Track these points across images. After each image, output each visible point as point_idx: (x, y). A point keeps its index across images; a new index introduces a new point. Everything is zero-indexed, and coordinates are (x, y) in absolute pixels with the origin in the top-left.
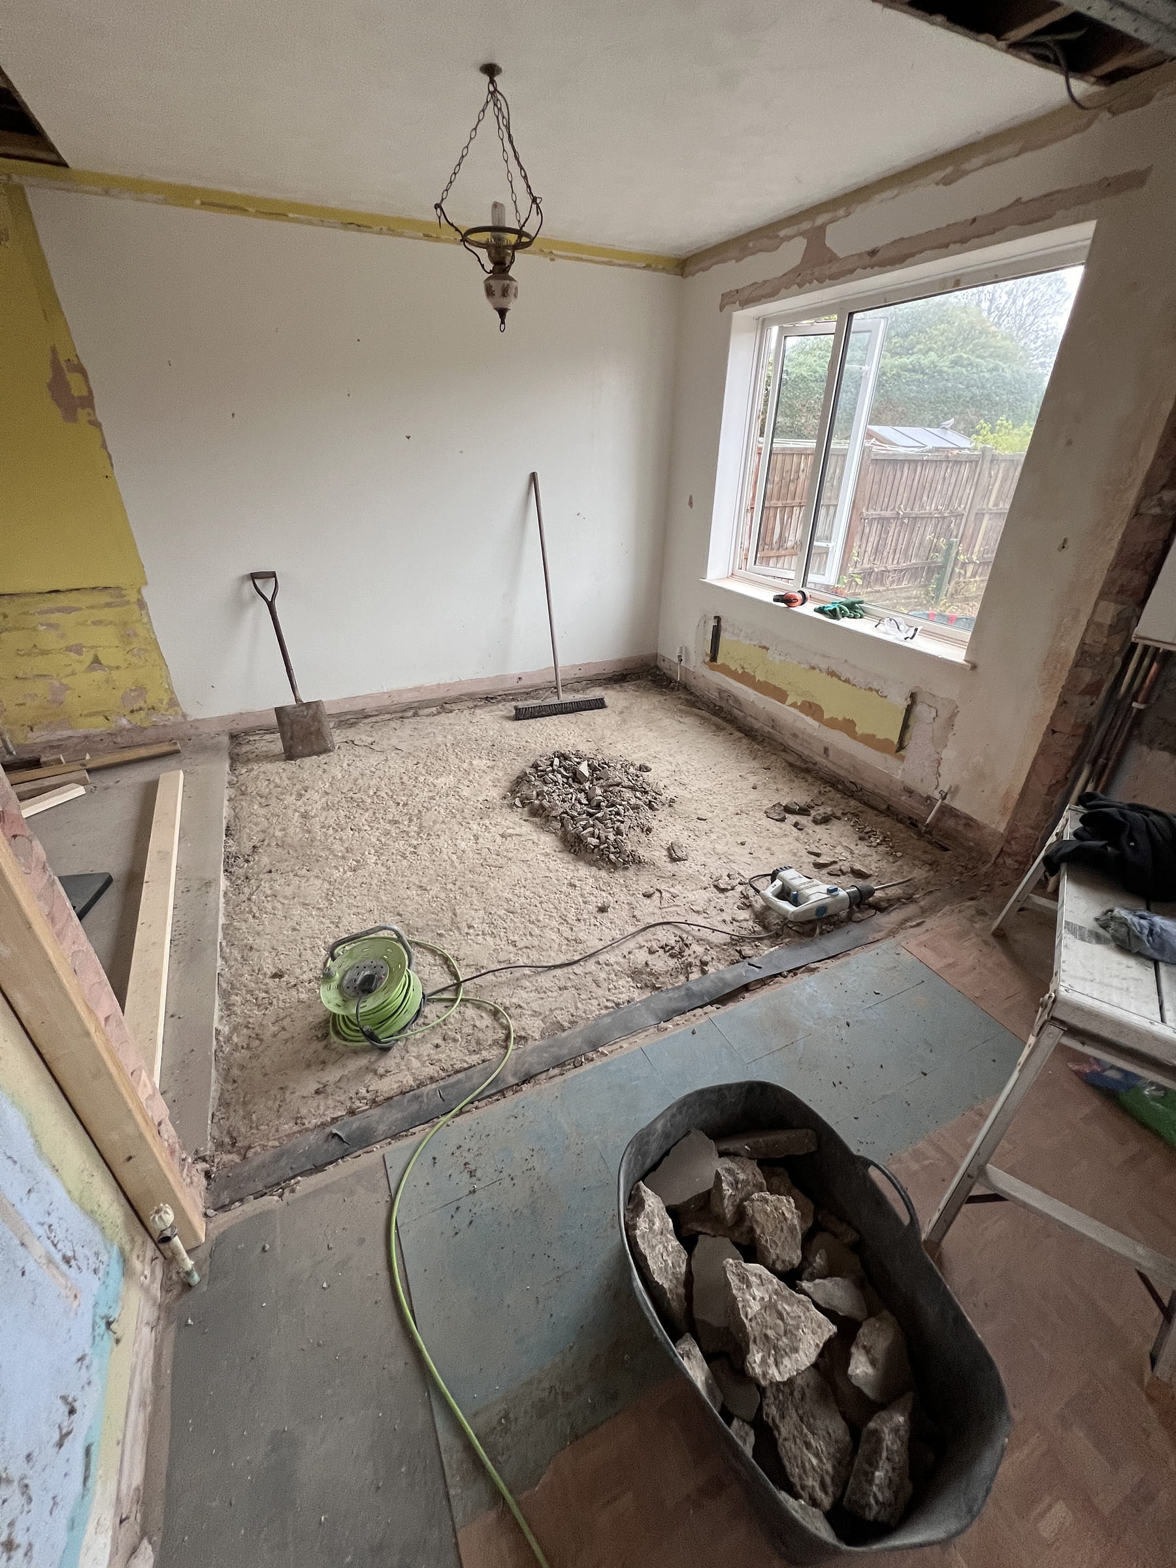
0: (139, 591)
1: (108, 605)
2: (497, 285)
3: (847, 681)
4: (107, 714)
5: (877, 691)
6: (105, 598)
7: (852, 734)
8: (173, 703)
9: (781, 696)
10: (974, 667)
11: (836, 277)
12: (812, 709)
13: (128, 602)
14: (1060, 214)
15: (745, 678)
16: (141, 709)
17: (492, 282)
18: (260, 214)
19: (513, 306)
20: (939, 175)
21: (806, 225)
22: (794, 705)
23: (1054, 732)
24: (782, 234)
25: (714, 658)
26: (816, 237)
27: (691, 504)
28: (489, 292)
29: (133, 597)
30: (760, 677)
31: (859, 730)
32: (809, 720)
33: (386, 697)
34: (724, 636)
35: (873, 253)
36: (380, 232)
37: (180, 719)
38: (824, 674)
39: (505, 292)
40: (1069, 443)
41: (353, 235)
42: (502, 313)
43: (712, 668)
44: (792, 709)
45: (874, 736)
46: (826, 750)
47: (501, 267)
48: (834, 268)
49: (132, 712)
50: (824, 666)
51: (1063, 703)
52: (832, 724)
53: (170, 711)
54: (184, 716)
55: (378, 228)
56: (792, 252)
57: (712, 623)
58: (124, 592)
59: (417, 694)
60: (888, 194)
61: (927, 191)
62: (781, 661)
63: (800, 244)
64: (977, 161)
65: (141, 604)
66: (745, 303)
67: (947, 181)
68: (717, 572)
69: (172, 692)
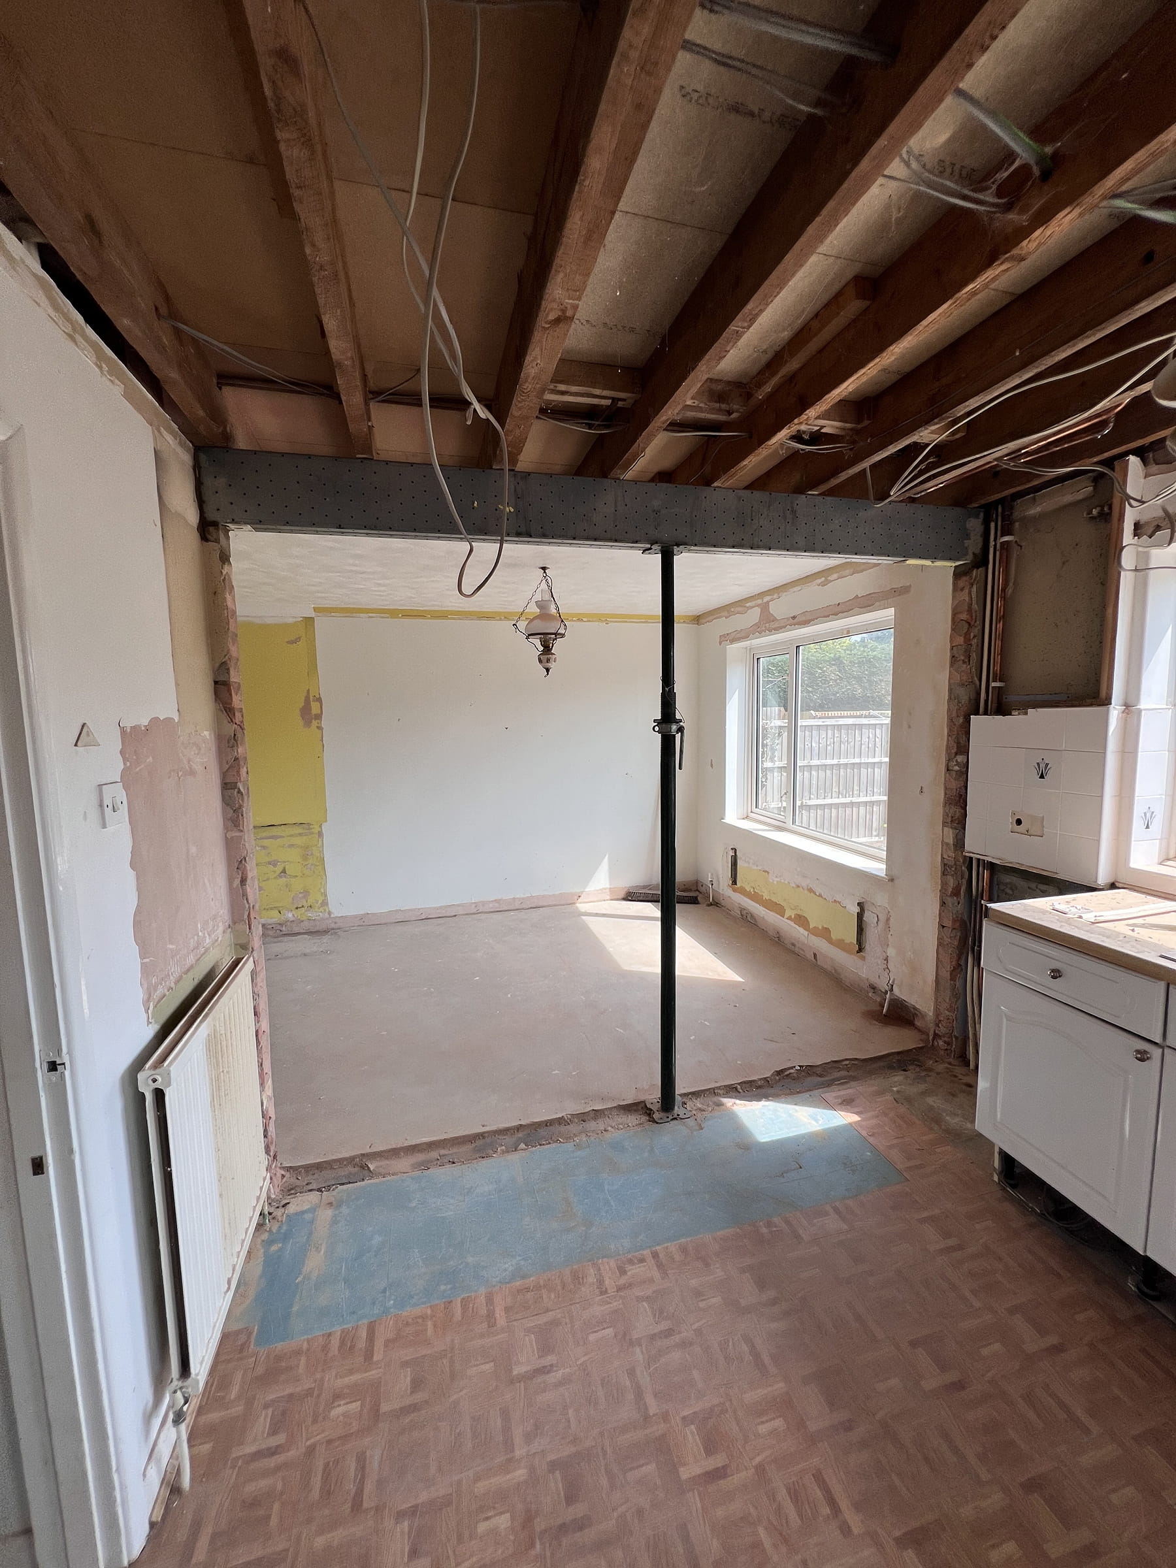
0: (320, 826)
1: (300, 834)
2: (544, 658)
3: (820, 896)
4: (281, 909)
5: (840, 903)
6: (298, 830)
7: (830, 941)
8: (325, 903)
9: (779, 909)
10: (892, 880)
11: (777, 629)
12: (801, 920)
13: (313, 833)
14: (877, 604)
15: (756, 897)
16: (303, 906)
17: (542, 657)
18: (433, 617)
19: (552, 665)
20: (819, 581)
21: (759, 601)
22: (789, 918)
23: (943, 927)
24: (748, 605)
25: (734, 882)
26: (765, 608)
27: (712, 765)
28: (540, 661)
29: (316, 829)
30: (766, 896)
31: (833, 937)
32: (801, 930)
33: (474, 906)
34: (739, 863)
35: (794, 618)
36: (501, 620)
37: (327, 915)
38: (806, 892)
39: (548, 660)
40: (909, 727)
41: (483, 622)
42: (548, 670)
43: (734, 891)
44: (789, 922)
45: (843, 940)
46: (815, 955)
47: (547, 649)
48: (776, 625)
49: (297, 908)
50: (804, 884)
51: (943, 904)
52: (816, 932)
53: (321, 909)
54: (330, 913)
55: (498, 618)
56: (754, 615)
57: (731, 853)
58: (311, 827)
59: (497, 905)
60: (795, 589)
61: (813, 588)
62: (777, 882)
63: (757, 610)
64: (835, 576)
65: (320, 834)
66: (732, 641)
67: (823, 584)
68: (732, 816)
69: (326, 896)
